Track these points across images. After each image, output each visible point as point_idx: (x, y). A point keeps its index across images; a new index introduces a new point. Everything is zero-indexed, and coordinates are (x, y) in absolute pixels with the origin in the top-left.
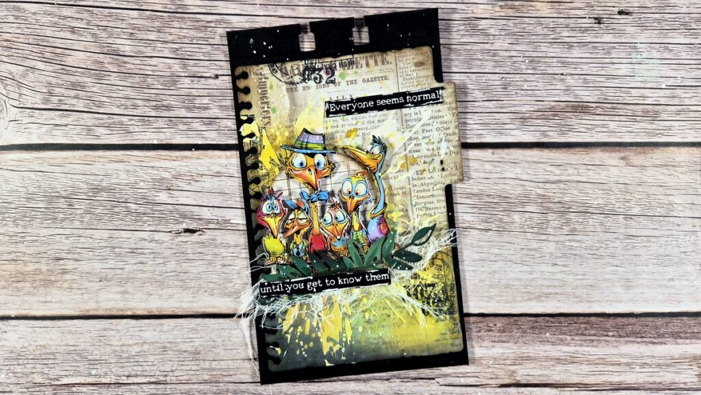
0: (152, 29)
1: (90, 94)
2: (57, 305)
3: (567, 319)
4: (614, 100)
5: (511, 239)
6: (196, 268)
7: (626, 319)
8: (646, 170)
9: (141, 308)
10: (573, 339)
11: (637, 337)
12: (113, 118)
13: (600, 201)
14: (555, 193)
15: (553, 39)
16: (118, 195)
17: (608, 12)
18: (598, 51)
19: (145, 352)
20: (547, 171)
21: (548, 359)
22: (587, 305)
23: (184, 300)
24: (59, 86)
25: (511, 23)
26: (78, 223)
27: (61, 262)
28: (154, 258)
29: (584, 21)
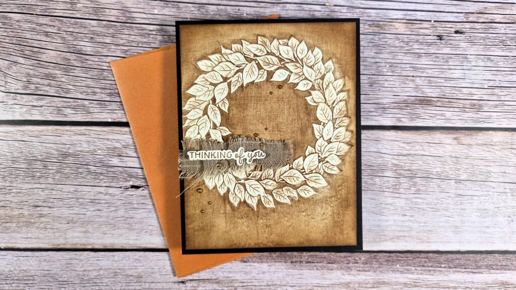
0: (108, 35)
1: (59, 83)
2: (35, 241)
3: (412, 255)
4: (450, 96)
5: (373, 196)
6: (140, 214)
7: (454, 255)
8: (472, 147)
9: (98, 243)
10: (416, 270)
11: (461, 268)
12: (78, 102)
13: (438, 170)
14: (405, 163)
15: (407, 50)
16: (81, 160)
17: (448, 32)
18: (439, 60)
19: (101, 276)
20: (401, 147)
21: (397, 283)
22: (427, 245)
23: (131, 238)
24: (35, 76)
25: (376, 38)
26: (51, 180)
27: (39, 209)
28: (108, 206)
29: (430, 37)
